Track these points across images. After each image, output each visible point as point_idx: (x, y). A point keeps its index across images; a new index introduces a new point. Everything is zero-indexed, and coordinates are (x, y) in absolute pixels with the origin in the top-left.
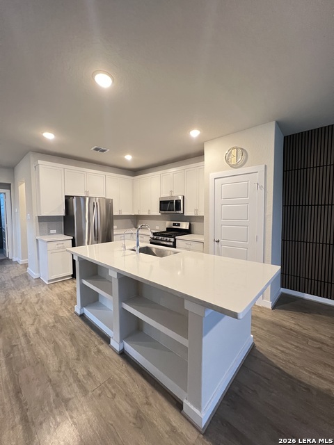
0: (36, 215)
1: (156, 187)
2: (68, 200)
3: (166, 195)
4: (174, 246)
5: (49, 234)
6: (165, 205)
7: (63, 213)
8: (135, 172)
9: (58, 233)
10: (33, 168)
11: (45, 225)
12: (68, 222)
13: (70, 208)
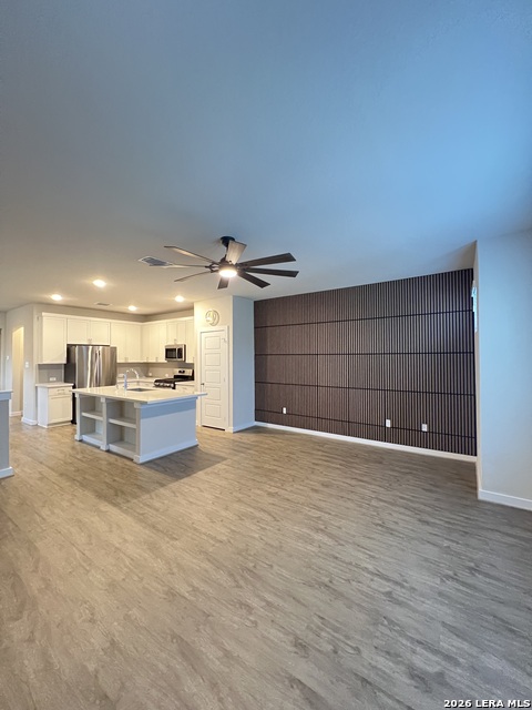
0: (36, 363)
1: (162, 335)
2: (70, 348)
3: (171, 343)
4: (174, 388)
5: (49, 382)
6: (170, 353)
7: (65, 362)
8: (146, 318)
9: (57, 381)
10: (35, 319)
11: (45, 372)
12: (69, 370)
13: (72, 356)
